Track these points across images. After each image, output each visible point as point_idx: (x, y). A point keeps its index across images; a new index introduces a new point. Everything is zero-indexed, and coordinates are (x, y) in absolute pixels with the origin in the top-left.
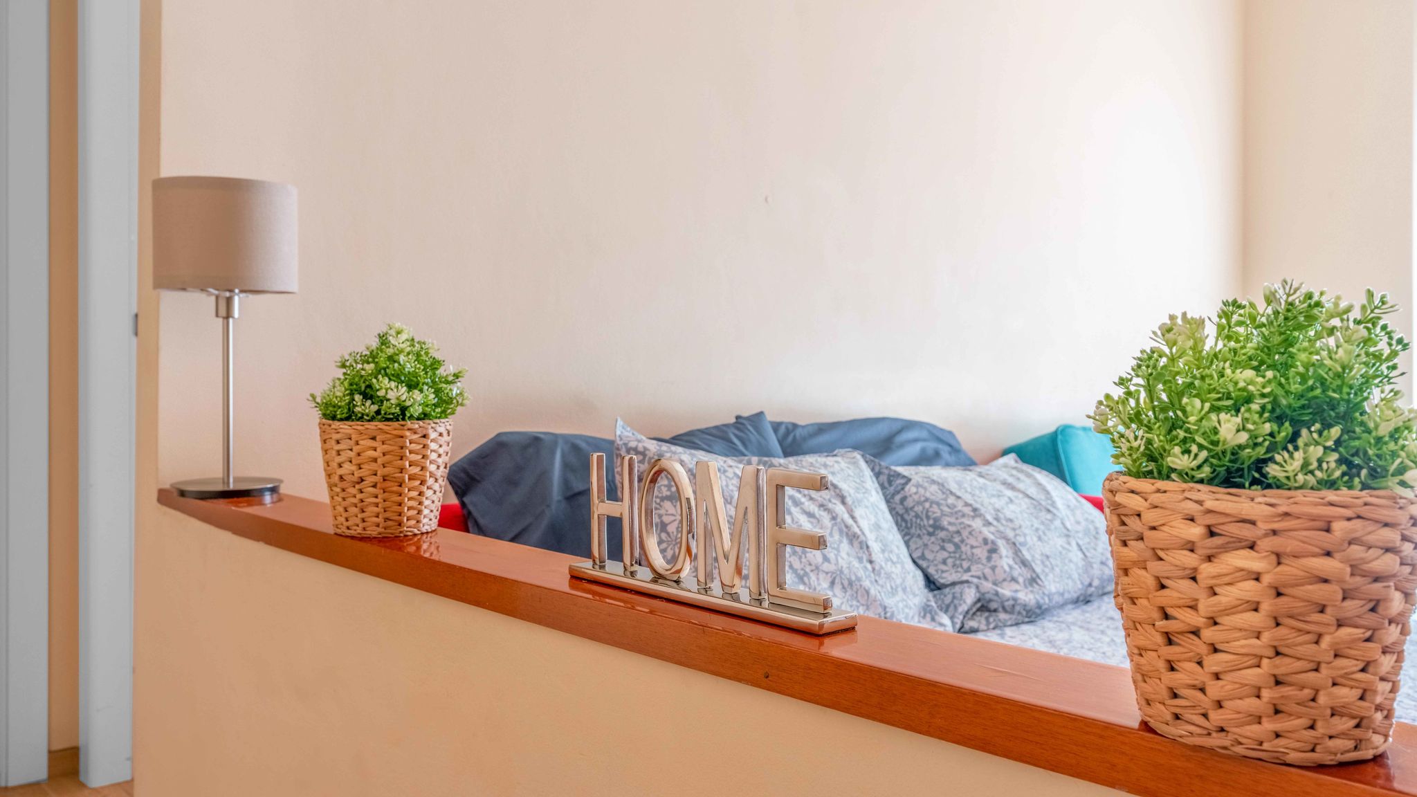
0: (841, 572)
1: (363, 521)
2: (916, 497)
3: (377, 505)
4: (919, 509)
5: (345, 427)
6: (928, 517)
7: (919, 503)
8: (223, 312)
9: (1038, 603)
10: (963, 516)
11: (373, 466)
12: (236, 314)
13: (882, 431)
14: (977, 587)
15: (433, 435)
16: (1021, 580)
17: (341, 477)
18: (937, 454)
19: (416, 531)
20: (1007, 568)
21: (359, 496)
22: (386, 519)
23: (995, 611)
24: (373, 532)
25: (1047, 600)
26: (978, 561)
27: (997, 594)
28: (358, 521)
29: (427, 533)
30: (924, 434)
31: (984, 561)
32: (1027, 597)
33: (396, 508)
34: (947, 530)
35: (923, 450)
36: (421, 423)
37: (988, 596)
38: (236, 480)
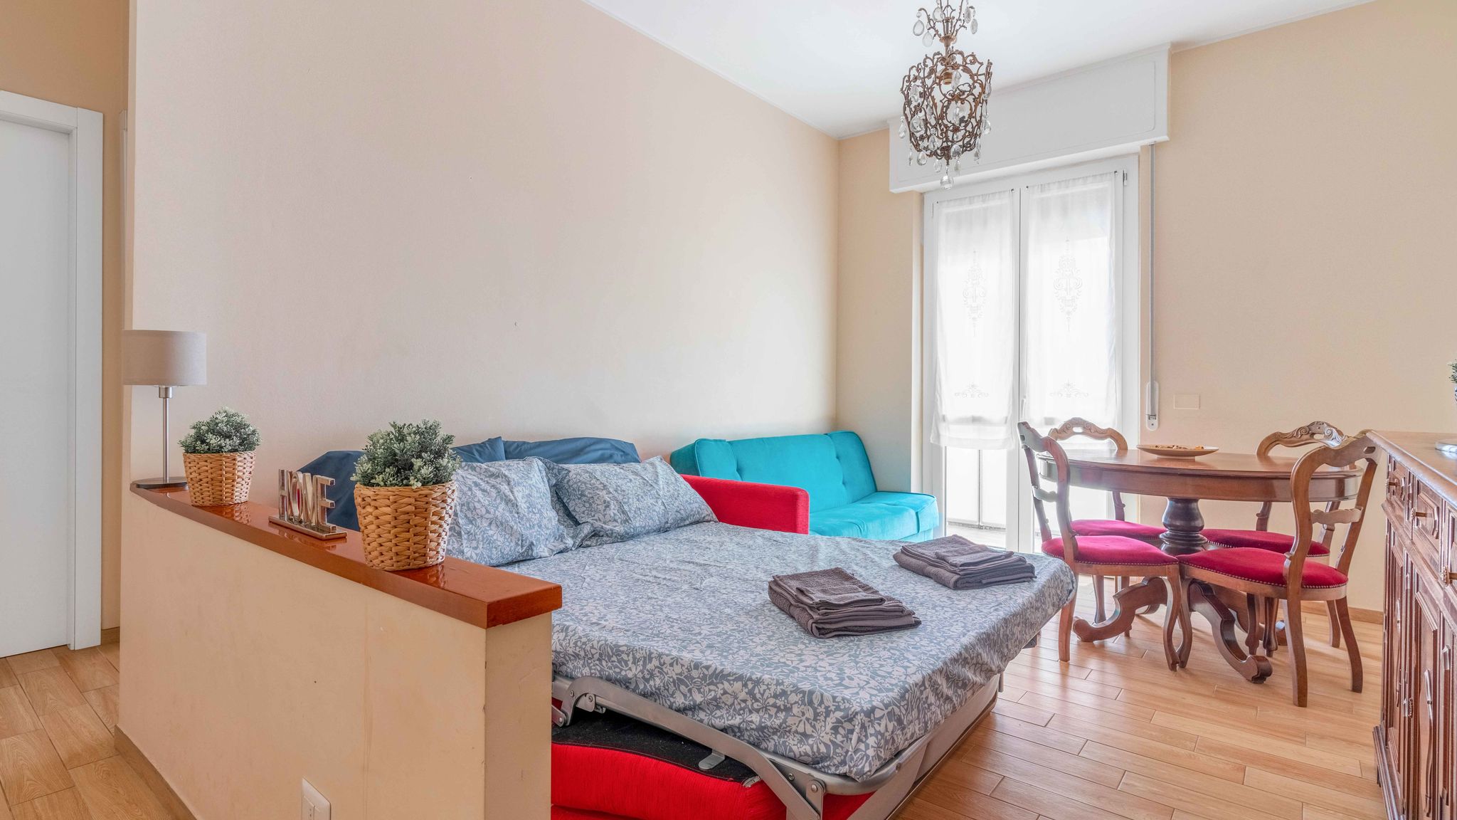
0: (497, 518)
1: (203, 498)
2: (575, 480)
3: (209, 491)
4: (575, 486)
5: (192, 456)
6: (579, 490)
7: (575, 483)
8: (163, 394)
9: (626, 532)
10: (597, 489)
11: (206, 474)
12: (171, 396)
13: (579, 445)
14: (592, 525)
15: (239, 459)
16: (619, 521)
17: (191, 479)
18: (611, 456)
19: (231, 503)
20: (612, 515)
21: (200, 487)
22: (214, 498)
23: (602, 536)
24: (207, 503)
25: (632, 530)
26: (600, 512)
27: (602, 527)
28: (200, 499)
29: (238, 503)
30: (608, 446)
31: (602, 511)
32: (620, 529)
33: (219, 493)
34: (587, 496)
35: (602, 455)
36: (232, 454)
37: (599, 529)
38: (171, 478)
